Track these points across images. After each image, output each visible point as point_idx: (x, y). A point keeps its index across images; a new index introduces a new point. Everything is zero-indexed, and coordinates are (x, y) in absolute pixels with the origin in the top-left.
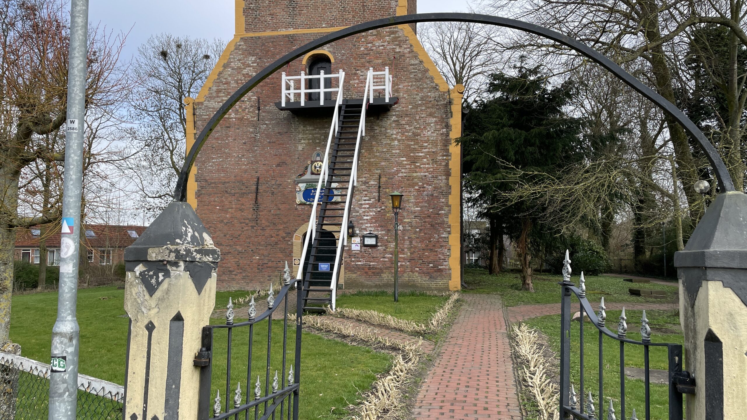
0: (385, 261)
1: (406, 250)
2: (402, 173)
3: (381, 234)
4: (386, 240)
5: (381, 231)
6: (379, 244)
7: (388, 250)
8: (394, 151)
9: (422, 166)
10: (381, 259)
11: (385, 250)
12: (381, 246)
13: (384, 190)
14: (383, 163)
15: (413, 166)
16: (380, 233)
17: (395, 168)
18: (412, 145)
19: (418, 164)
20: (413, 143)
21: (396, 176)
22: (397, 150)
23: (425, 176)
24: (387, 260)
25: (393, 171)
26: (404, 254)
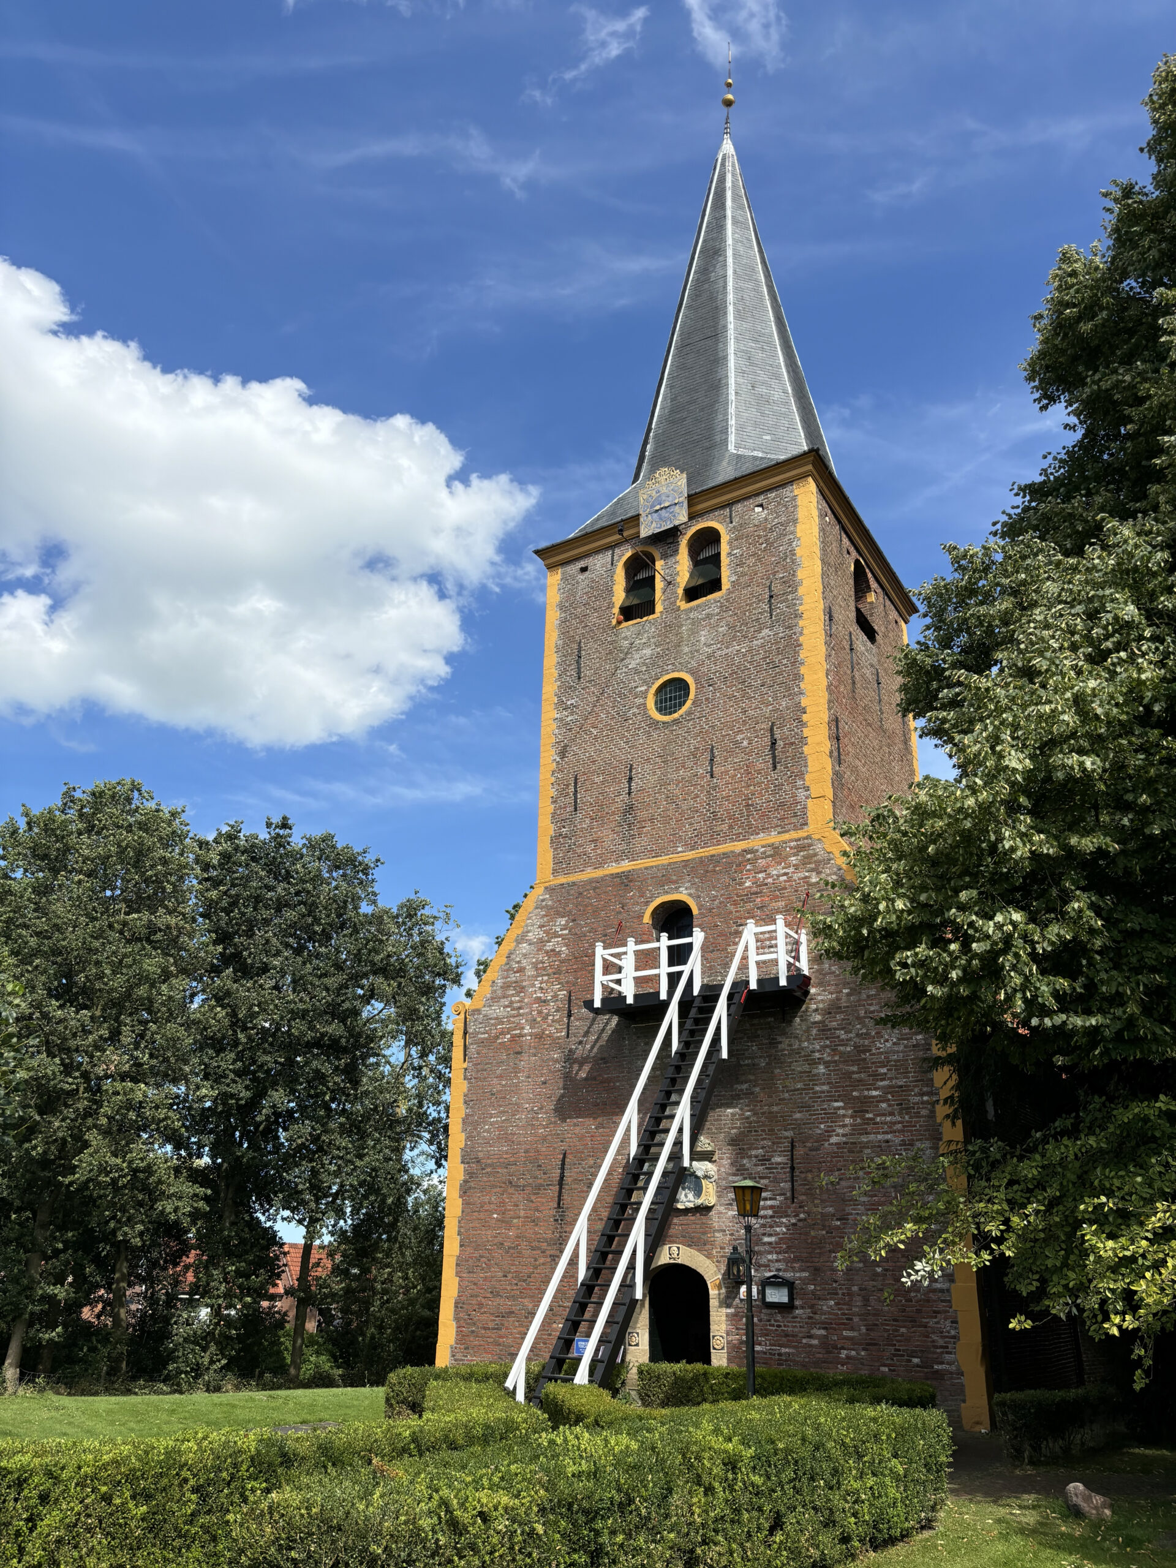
0: (811, 1346)
1: (856, 1319)
2: (837, 1135)
3: (800, 1278)
4: (813, 1292)
5: (802, 1270)
6: (797, 1303)
7: (817, 1317)
8: (817, 1088)
9: (878, 1119)
10: (804, 1341)
11: (810, 1318)
12: (802, 1308)
13: (803, 1176)
14: (798, 1116)
15: (859, 1120)
16: (798, 1275)
17: (822, 1126)
18: (854, 1073)
19: (871, 1116)
20: (855, 1069)
21: (826, 1144)
22: (824, 1084)
23: (887, 1141)
24: (815, 1342)
25: (819, 1132)
26: (852, 1329)
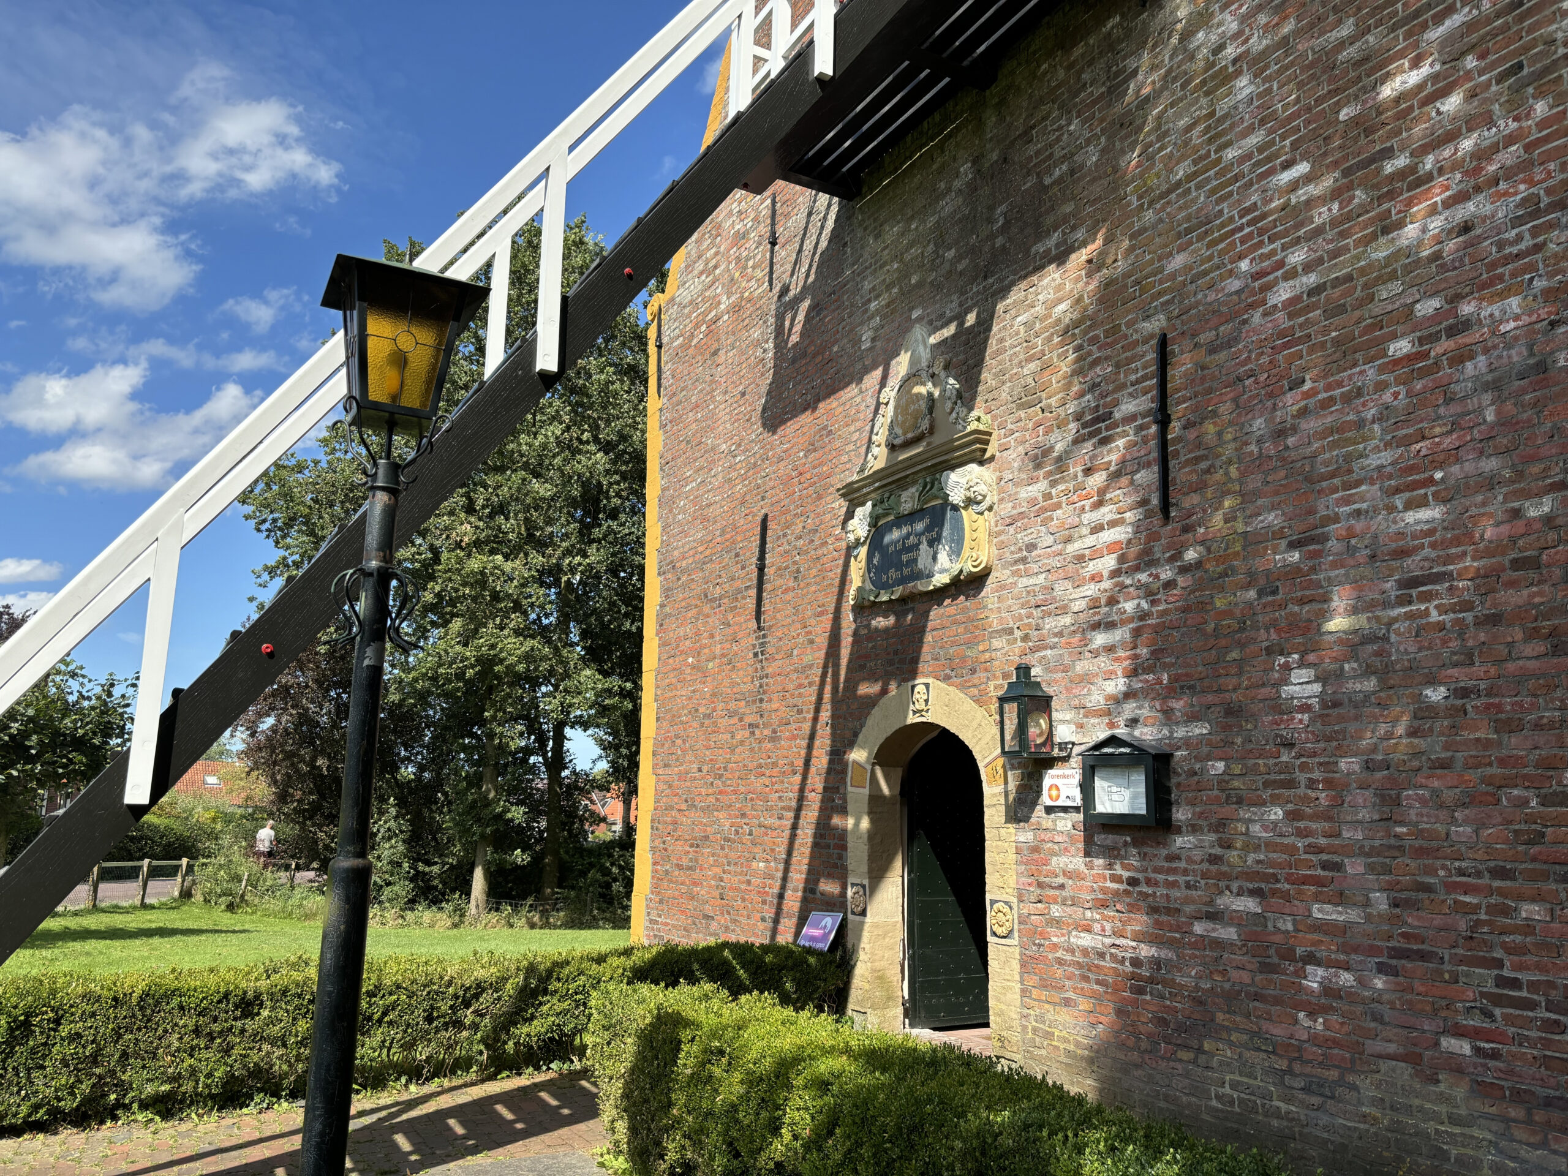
0: (1218, 944)
1: (1354, 867)
2: (1292, 274)
3: (1187, 742)
4: (1222, 782)
5: (1192, 718)
6: (1181, 815)
7: (1233, 856)
10: (1198, 928)
11: (1214, 859)
12: (1194, 829)
13: (1192, 435)
14: (1179, 261)
16: (1180, 732)
17: (1244, 265)
21: (1257, 318)
24: (1229, 933)
26: (1340, 899)
